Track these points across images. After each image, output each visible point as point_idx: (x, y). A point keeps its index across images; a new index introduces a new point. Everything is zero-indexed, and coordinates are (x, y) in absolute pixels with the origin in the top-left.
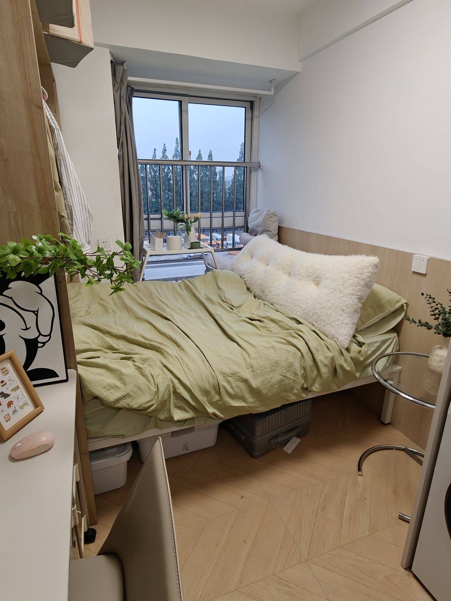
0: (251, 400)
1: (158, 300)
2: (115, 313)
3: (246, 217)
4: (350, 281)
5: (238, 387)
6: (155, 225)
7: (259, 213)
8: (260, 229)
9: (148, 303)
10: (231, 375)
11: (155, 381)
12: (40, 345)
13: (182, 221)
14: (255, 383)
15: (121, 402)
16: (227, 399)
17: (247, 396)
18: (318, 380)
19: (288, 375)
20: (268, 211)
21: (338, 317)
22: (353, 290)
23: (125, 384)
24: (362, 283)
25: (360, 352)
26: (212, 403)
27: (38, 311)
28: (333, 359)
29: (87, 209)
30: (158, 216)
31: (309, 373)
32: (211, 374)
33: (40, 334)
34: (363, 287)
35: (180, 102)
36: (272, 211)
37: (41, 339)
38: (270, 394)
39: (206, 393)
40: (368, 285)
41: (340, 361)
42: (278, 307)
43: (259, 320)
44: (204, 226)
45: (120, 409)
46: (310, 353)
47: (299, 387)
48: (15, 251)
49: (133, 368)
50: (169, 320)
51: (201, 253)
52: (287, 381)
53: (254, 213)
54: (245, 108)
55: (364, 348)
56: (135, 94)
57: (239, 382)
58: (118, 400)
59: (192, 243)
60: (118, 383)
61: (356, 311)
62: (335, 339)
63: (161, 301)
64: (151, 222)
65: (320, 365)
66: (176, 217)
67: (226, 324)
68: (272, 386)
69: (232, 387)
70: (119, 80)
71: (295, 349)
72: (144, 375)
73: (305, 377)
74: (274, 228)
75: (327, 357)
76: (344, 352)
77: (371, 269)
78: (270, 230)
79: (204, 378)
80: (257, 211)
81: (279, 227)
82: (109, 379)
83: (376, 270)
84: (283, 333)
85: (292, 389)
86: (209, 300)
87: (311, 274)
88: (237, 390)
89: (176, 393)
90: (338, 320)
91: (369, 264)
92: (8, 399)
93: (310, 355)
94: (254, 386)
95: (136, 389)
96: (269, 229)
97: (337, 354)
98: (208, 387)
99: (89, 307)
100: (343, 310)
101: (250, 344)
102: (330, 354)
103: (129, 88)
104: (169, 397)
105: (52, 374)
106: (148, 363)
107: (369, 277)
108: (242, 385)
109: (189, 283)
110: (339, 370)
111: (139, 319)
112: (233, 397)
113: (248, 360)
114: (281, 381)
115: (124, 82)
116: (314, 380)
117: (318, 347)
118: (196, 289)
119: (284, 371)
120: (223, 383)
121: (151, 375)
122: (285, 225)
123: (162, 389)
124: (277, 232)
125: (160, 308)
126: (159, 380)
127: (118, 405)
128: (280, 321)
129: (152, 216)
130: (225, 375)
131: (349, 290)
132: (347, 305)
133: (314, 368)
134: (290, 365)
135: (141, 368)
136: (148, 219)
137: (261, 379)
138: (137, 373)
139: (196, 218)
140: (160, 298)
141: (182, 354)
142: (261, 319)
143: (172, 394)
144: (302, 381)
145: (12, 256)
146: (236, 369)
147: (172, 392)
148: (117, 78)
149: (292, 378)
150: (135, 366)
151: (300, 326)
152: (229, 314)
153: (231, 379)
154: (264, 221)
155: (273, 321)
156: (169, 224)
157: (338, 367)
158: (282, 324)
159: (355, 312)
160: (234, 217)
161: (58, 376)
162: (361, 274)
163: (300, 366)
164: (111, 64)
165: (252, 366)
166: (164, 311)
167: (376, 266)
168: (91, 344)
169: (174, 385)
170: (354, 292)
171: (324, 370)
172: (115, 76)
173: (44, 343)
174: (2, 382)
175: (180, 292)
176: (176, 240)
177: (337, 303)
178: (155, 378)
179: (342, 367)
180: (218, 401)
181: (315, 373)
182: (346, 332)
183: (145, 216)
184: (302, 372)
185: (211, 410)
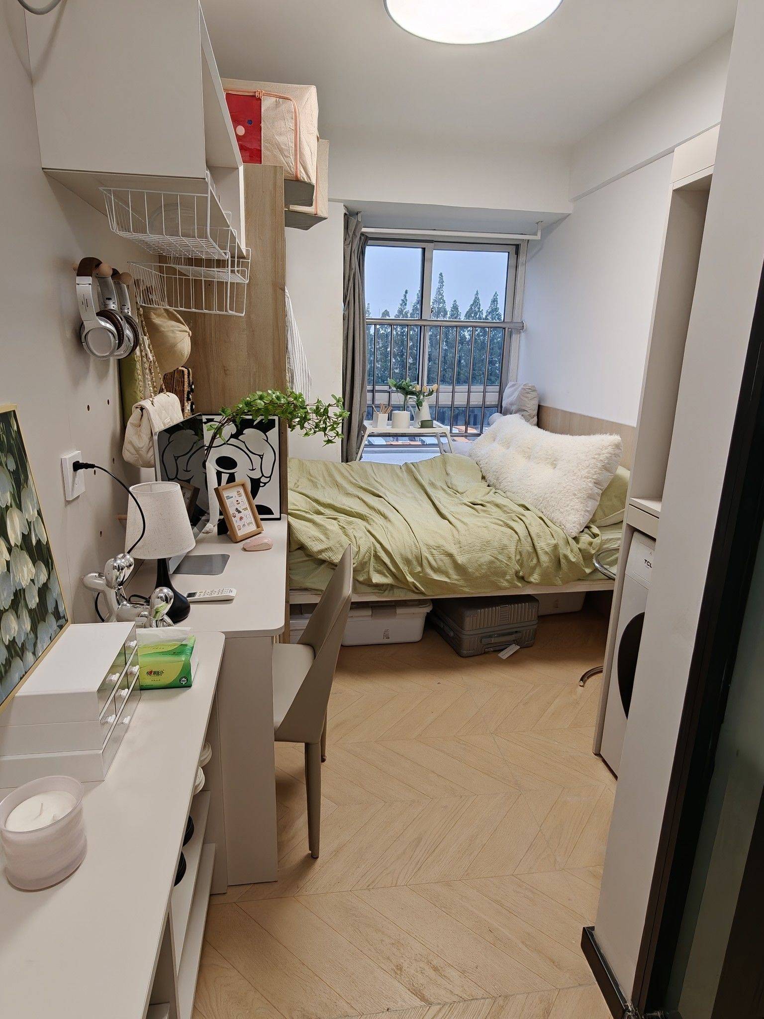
0: (455, 577)
1: (372, 480)
2: (324, 488)
3: (501, 393)
4: (586, 462)
5: (442, 561)
6: (381, 398)
7: (514, 388)
8: (514, 408)
9: (361, 482)
10: (435, 548)
11: (358, 542)
12: (262, 485)
13: (412, 393)
14: (460, 559)
15: (323, 554)
16: (429, 571)
17: (452, 572)
18: (538, 571)
19: (500, 557)
20: (525, 385)
21: (568, 502)
22: (588, 473)
23: (329, 539)
24: (599, 465)
25: (591, 544)
26: (412, 574)
27: (263, 455)
28: (556, 547)
29: (307, 374)
30: (386, 388)
31: (525, 559)
32: (415, 544)
33: (263, 475)
34: (600, 469)
35: (424, 249)
36: (530, 385)
37: (263, 480)
38: (477, 574)
39: (408, 562)
40: (607, 467)
41: (564, 550)
42: (508, 494)
43: (482, 505)
44: (444, 403)
45: (323, 562)
46: (529, 538)
47: (512, 572)
48: (261, 398)
49: (337, 527)
50: (381, 497)
51: (434, 433)
52: (498, 563)
53: (511, 387)
54: (509, 253)
55: (597, 541)
56: (370, 242)
57: (443, 556)
58: (321, 552)
59: (422, 422)
60: (322, 537)
61: (590, 497)
62: (563, 527)
63: (377, 481)
64: (377, 394)
65: (540, 552)
66: (405, 389)
67: (443, 505)
68: (479, 566)
69: (435, 560)
70: (351, 234)
71: (514, 532)
72: (347, 535)
73: (521, 563)
74: (532, 407)
75: (548, 545)
76: (570, 540)
77: (610, 449)
78: (526, 409)
79: (407, 547)
80: (513, 385)
81: (539, 406)
82: (314, 531)
83: (617, 451)
84: (504, 517)
85: (504, 574)
86: (432, 484)
87: (550, 457)
88: (440, 563)
89: (377, 557)
90: (568, 505)
91: (608, 444)
92: (240, 515)
93: (529, 539)
94: (459, 562)
95: (338, 545)
96: (524, 408)
97: (561, 543)
98: (410, 557)
99: (298, 481)
100: (575, 495)
101: (462, 522)
102: (553, 542)
103: (363, 237)
104: (370, 559)
105: (269, 512)
106: (352, 526)
107: (607, 458)
108: (447, 560)
109: (413, 466)
110: (563, 561)
111: (348, 494)
112: (436, 570)
113: (457, 536)
114: (491, 562)
115: (357, 234)
116: (533, 569)
117: (541, 534)
118: (420, 475)
119: (496, 552)
120: (426, 554)
121: (354, 536)
122: (547, 404)
123: (363, 550)
124: (536, 411)
125: (374, 487)
126: (361, 542)
127: (320, 557)
128: (505, 506)
129: (377, 388)
130: (429, 547)
131: (584, 473)
132: (579, 490)
133: (534, 555)
134: (504, 548)
135: (345, 528)
136: (373, 391)
137: (467, 556)
138: (340, 532)
139: (431, 390)
140: (375, 477)
141: (388, 525)
142: (485, 503)
143: (372, 557)
144: (518, 567)
145: (259, 401)
146: (441, 542)
147: (372, 555)
148: (349, 232)
149: (505, 562)
150: (339, 525)
151: (526, 513)
152: (451, 499)
153: (434, 552)
154: (519, 398)
155: (497, 506)
156: (398, 398)
157: (561, 556)
158: (505, 509)
159: (588, 497)
160: (484, 392)
161: (273, 514)
162: (599, 454)
163: (516, 550)
164: (344, 217)
165: (459, 543)
166: (378, 490)
167: (617, 446)
168: (299, 506)
169: (375, 548)
170: (589, 475)
171: (544, 558)
172: (347, 229)
173: (265, 484)
174: (237, 501)
175: (400, 474)
176: (403, 416)
177: (568, 487)
178: (357, 539)
179: (566, 557)
180: (419, 572)
181: (535, 561)
182: (576, 520)
183: (370, 388)
184: (518, 557)
185: (410, 579)
